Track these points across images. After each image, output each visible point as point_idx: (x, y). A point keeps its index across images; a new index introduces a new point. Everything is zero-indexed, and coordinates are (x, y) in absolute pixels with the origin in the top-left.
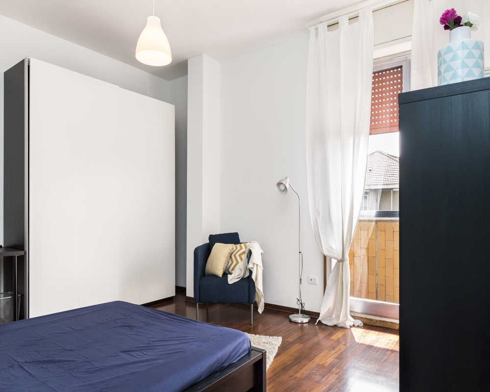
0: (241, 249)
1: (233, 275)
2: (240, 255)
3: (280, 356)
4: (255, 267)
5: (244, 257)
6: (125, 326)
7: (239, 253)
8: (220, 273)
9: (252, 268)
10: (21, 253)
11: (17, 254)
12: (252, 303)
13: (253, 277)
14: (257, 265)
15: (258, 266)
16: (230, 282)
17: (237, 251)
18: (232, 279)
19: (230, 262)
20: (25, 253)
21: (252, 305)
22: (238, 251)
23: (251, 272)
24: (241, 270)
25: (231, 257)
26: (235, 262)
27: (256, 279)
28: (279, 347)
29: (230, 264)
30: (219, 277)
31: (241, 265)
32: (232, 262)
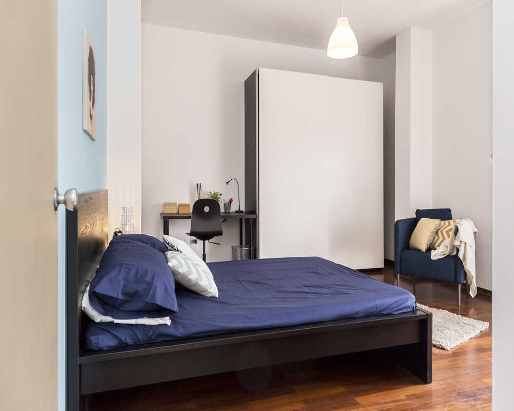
0: (449, 225)
1: (436, 251)
2: (447, 232)
3: (480, 339)
4: (463, 245)
5: (451, 233)
6: (314, 272)
7: (446, 229)
8: (423, 248)
9: (460, 246)
10: (254, 216)
11: (251, 217)
12: (459, 283)
13: (461, 256)
14: (465, 243)
15: (467, 245)
16: (433, 258)
17: (444, 227)
18: (435, 255)
19: (436, 238)
20: (257, 216)
21: (460, 285)
22: (446, 227)
23: (458, 250)
24: (446, 247)
25: (437, 233)
26: (441, 239)
27: (464, 258)
28: (481, 332)
29: (436, 239)
30: (423, 252)
31: (447, 242)
32: (439, 238)
